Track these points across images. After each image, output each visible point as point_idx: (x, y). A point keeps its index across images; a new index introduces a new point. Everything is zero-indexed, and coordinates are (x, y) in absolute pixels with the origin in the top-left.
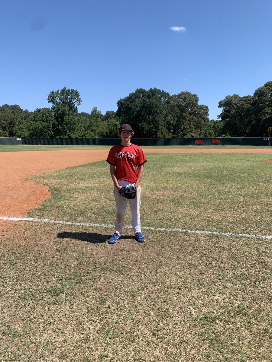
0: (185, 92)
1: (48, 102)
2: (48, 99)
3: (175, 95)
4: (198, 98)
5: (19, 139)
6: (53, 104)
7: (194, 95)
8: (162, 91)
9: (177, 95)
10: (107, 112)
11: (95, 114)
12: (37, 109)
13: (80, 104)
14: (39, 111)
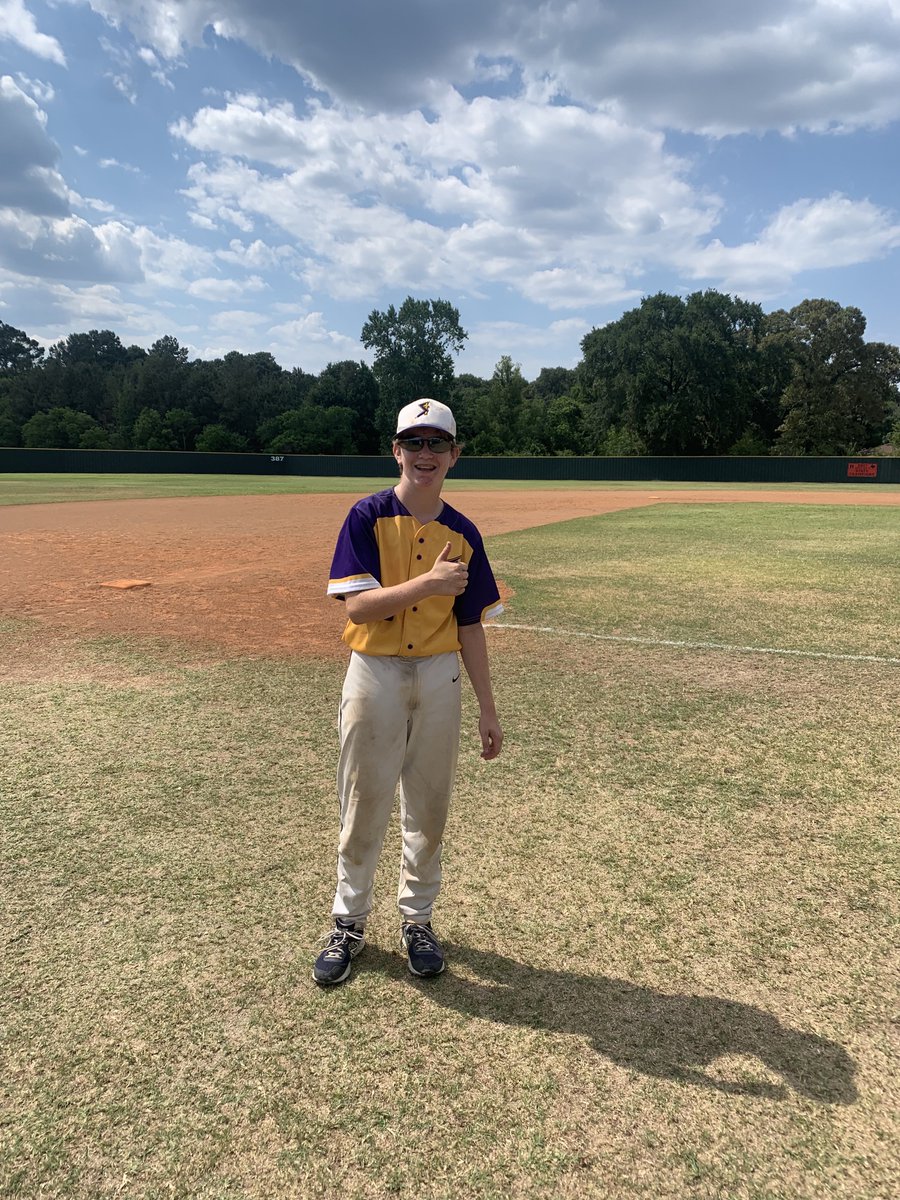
0: (816, 300)
1: (366, 347)
2: (365, 338)
3: (781, 312)
4: (864, 319)
5: (277, 459)
6: (378, 351)
7: (849, 309)
8: (733, 300)
9: (789, 311)
10: (544, 371)
11: (508, 381)
12: (330, 365)
13: (461, 347)
14: (334, 371)
